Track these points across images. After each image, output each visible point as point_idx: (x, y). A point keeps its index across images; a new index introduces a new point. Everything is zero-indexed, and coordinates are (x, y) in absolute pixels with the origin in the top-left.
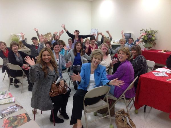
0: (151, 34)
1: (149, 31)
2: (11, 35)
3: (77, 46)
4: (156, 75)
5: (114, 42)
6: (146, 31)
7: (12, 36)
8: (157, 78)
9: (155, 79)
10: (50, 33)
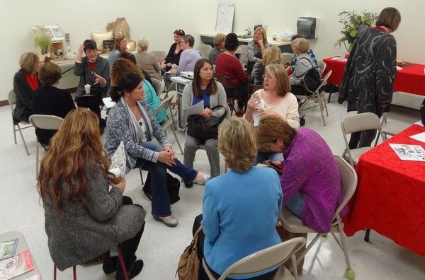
0: (365, 23)
1: (360, 17)
2: (32, 28)
3: (202, 71)
4: (403, 157)
5: (274, 39)
6: (352, 15)
7: (34, 30)
8: (404, 169)
9: (402, 172)
10: (124, 19)
